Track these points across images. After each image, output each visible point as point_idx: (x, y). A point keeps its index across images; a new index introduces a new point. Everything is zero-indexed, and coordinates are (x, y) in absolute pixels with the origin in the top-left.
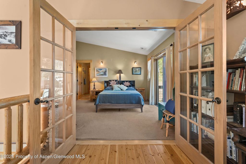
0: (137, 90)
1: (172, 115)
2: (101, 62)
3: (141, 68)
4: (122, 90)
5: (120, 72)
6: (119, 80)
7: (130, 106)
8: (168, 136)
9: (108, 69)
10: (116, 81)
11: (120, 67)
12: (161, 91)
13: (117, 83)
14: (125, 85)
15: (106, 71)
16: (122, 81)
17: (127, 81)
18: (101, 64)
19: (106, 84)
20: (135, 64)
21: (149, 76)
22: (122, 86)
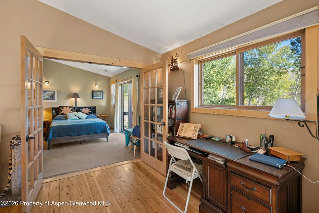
0: (98, 117)
1: (138, 139)
2: (47, 81)
3: (103, 91)
4: (80, 119)
5: (76, 96)
6: (74, 106)
7: (94, 136)
8: (135, 156)
9: (58, 92)
10: (70, 107)
11: (75, 89)
12: (126, 117)
13: (71, 110)
14: (83, 113)
15: (54, 95)
16: (78, 107)
17: (85, 108)
18: (46, 84)
19: (54, 112)
20: (96, 86)
21: (113, 102)
22: (80, 114)
